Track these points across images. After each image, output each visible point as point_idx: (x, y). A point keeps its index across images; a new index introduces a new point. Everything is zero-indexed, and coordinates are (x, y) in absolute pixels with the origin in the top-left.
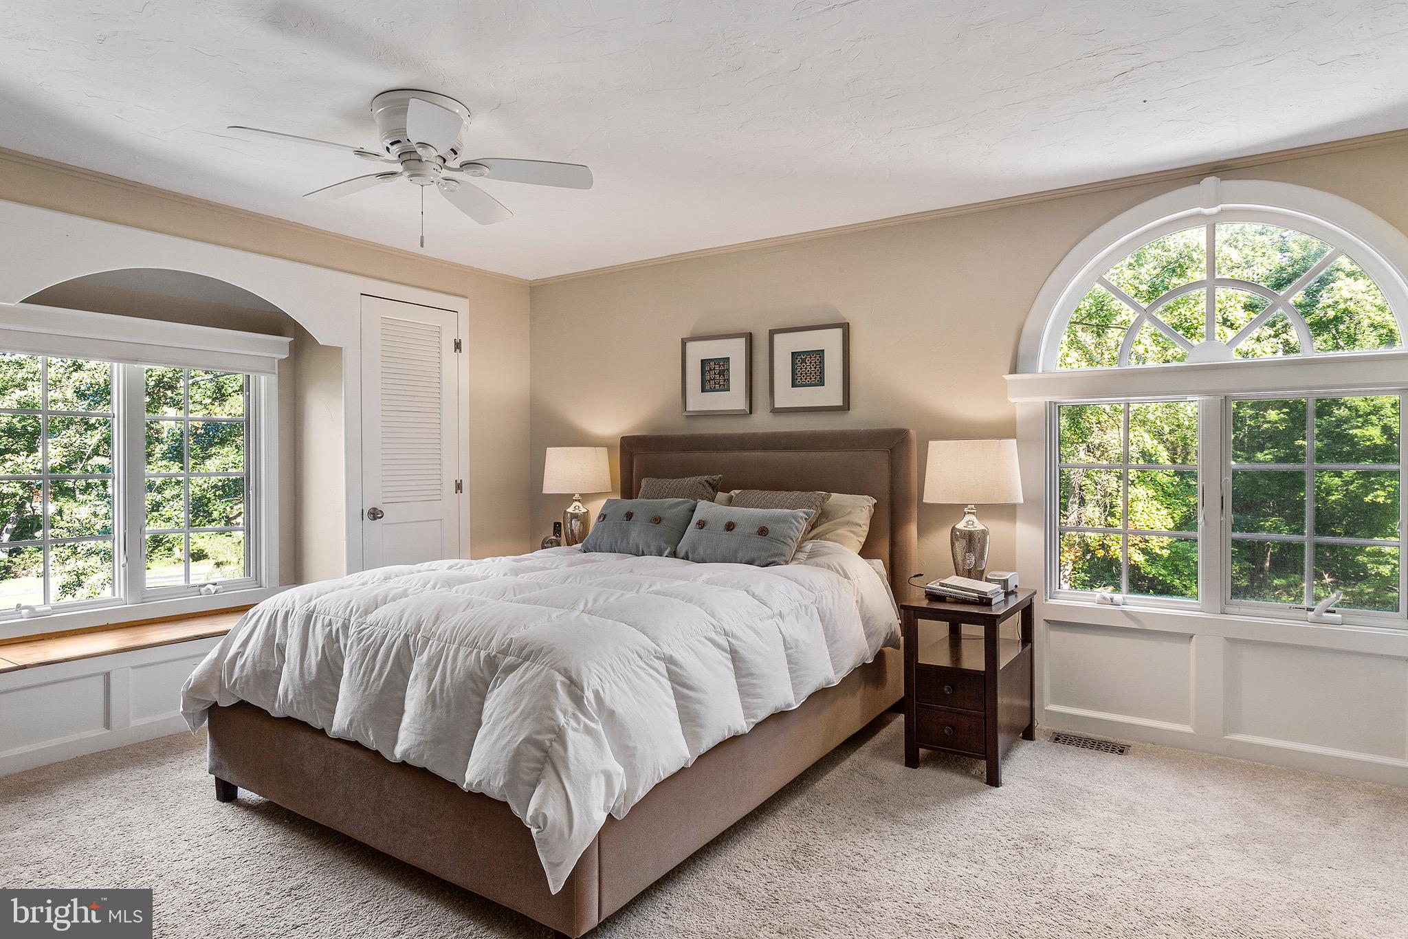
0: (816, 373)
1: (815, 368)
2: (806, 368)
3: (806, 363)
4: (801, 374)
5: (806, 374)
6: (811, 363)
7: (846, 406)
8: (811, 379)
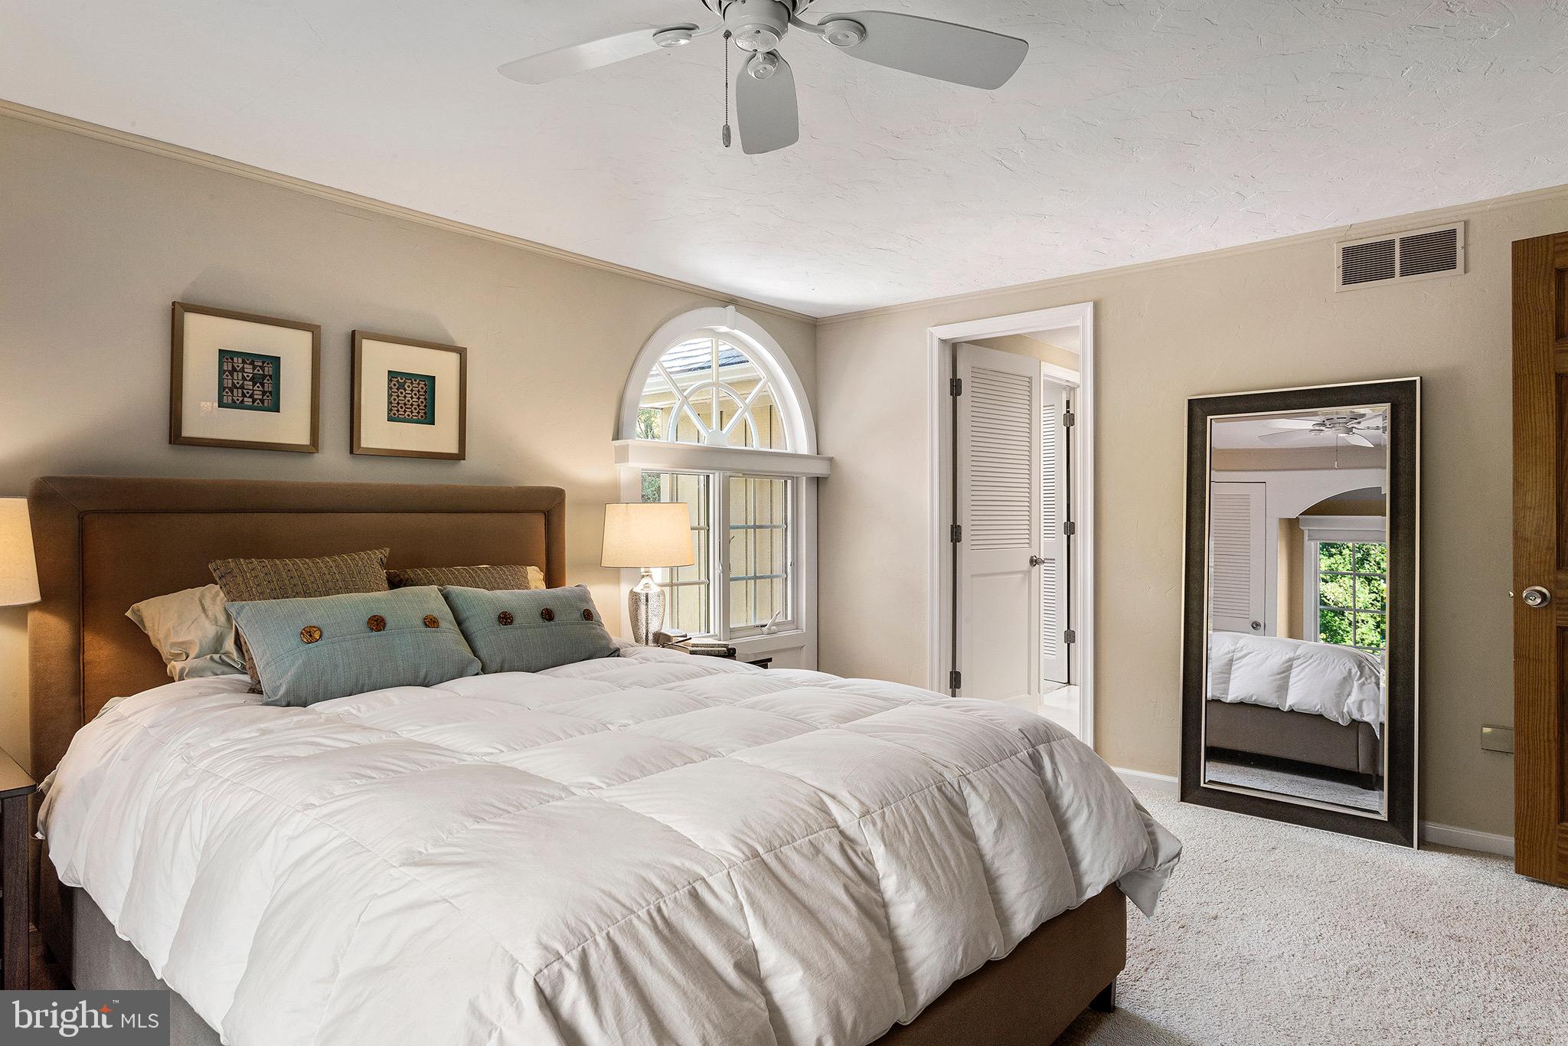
0: (419, 406)
1: (419, 398)
2: (405, 397)
3: (405, 390)
4: (398, 403)
5: (405, 404)
6: (412, 391)
7: (461, 456)
8: (412, 412)
